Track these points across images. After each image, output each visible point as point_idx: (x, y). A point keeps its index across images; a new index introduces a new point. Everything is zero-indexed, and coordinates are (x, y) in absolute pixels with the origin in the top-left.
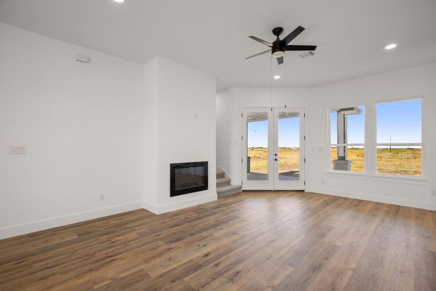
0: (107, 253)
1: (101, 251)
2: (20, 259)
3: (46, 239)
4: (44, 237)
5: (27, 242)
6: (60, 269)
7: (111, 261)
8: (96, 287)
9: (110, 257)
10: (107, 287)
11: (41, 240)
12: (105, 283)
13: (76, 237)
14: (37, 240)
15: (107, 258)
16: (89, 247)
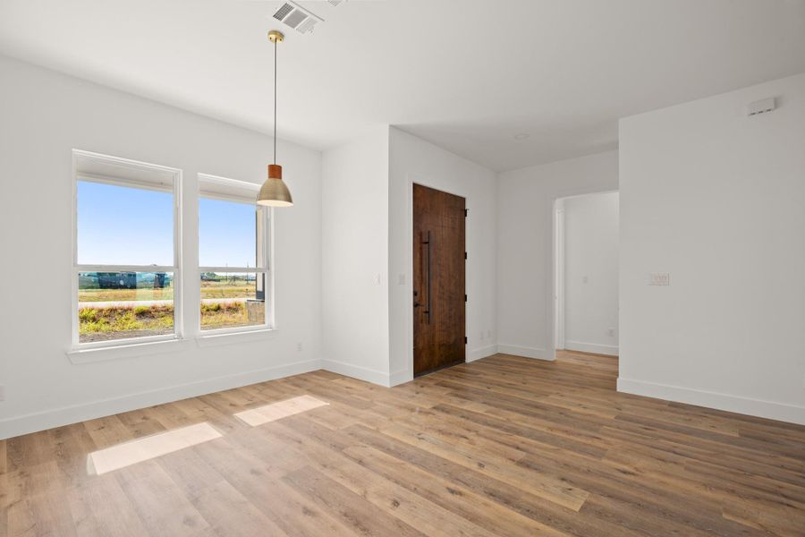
0: (780, 487)
1: (769, 477)
2: (649, 425)
3: (688, 418)
4: (687, 414)
5: (665, 410)
6: (687, 462)
7: (782, 503)
8: (725, 516)
9: (786, 497)
10: (747, 531)
11: (682, 416)
12: (748, 524)
13: (736, 435)
14: (678, 413)
15: (775, 493)
16: (750, 459)
